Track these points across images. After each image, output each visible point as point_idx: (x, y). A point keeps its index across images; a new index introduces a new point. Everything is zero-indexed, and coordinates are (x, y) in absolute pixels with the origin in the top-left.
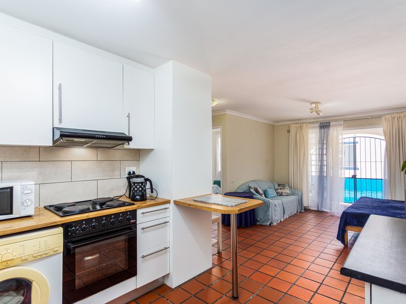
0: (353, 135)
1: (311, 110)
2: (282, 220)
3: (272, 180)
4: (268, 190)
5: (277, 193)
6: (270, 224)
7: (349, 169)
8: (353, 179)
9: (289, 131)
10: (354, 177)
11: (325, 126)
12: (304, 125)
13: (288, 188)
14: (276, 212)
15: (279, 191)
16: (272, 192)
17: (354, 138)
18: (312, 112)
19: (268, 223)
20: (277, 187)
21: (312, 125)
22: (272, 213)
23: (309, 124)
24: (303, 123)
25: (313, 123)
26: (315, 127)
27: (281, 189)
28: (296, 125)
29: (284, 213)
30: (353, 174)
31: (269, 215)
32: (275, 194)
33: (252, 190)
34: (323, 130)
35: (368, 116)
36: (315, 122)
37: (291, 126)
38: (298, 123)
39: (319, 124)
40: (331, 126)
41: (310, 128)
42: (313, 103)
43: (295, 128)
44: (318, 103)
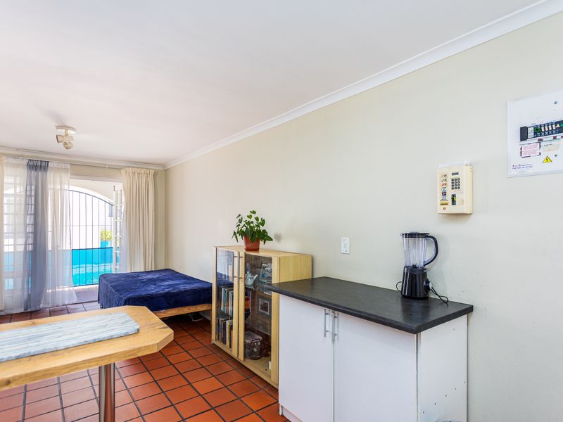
1: (60, 139)
26: (18, 166)
34: (33, 172)
35: (105, 165)
36: (19, 156)
39: (27, 160)
40: (49, 169)
41: (8, 164)
42: (64, 127)
44: (72, 129)
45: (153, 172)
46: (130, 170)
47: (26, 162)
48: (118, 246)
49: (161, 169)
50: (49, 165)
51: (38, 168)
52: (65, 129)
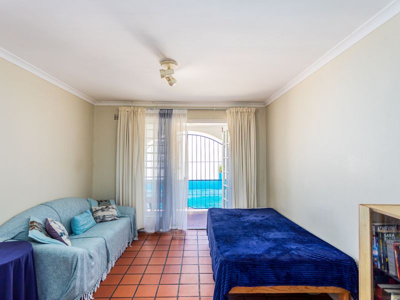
1: (163, 73)
2: (105, 277)
3: (88, 195)
4: (78, 218)
5: (95, 219)
9: (116, 117)
11: (166, 114)
12: (139, 110)
13: (114, 206)
14: (93, 271)
15: (100, 214)
16: (84, 221)
18: (162, 77)
20: (95, 207)
21: (149, 111)
22: (82, 280)
23: (145, 109)
24: (138, 107)
25: (152, 108)
26: (153, 115)
27: (102, 210)
28: (129, 109)
29: (108, 261)
31: (74, 287)
32: (93, 221)
33: (35, 234)
34: (163, 120)
35: (213, 107)
36: (154, 107)
37: (120, 109)
38: (130, 107)
39: (159, 110)
40: (173, 116)
41: (147, 114)
42: (166, 61)
43: (126, 113)
44: (174, 62)
45: (254, 110)
46: (234, 110)
47: (157, 111)
48: (226, 179)
49: (262, 106)
50: (173, 113)
51: (166, 115)
52: (167, 63)
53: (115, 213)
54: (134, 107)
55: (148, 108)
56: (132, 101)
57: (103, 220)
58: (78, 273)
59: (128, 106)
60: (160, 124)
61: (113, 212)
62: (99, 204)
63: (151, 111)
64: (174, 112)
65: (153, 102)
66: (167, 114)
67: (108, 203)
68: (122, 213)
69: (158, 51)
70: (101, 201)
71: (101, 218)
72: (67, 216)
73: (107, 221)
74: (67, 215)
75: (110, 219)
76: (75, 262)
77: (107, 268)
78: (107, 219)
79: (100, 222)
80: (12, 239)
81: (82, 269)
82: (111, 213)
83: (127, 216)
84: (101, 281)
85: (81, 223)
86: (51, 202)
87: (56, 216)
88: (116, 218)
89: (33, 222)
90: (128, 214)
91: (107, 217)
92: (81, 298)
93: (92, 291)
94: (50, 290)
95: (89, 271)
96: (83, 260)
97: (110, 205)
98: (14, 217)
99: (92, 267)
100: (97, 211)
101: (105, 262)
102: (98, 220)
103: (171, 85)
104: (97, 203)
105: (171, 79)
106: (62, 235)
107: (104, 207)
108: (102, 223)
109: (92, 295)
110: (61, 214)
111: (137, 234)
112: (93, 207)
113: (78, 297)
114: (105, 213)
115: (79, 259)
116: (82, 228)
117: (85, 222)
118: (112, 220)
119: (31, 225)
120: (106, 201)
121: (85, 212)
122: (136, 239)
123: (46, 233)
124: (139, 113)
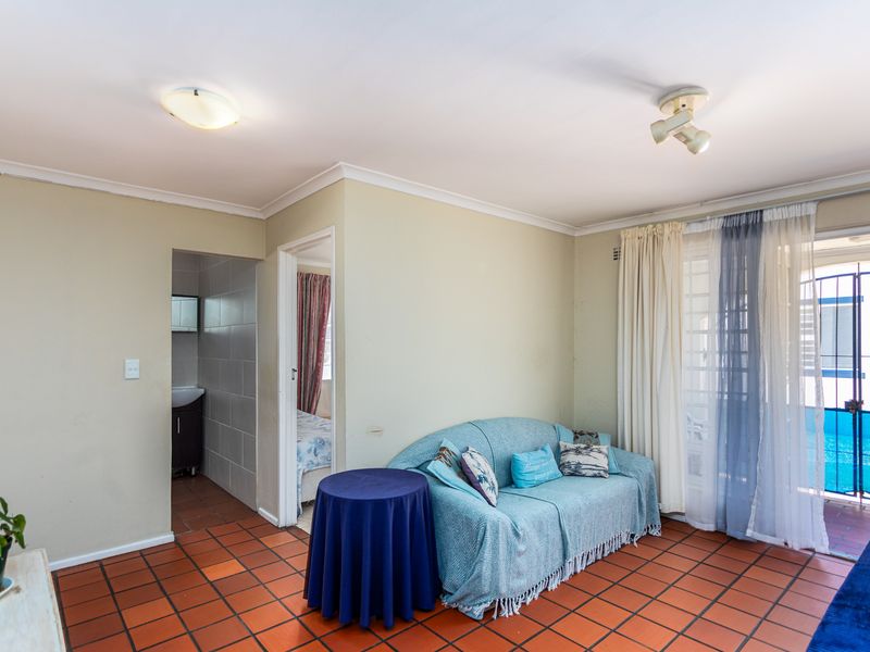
0: (852, 268)
2: (553, 586)
3: (559, 418)
4: (522, 457)
5: (561, 466)
6: (488, 612)
7: (837, 374)
8: (849, 416)
9: (616, 256)
10: (854, 406)
11: (741, 227)
12: (668, 230)
13: (604, 448)
14: (522, 561)
15: (572, 458)
16: (537, 465)
17: (857, 277)
18: (659, 139)
19: (478, 612)
20: (567, 442)
21: (695, 228)
23: (683, 225)
24: (662, 223)
25: (701, 219)
27: (578, 451)
28: (643, 232)
29: (565, 556)
30: (850, 397)
31: (479, 576)
32: (554, 469)
33: (439, 468)
34: (735, 244)
36: (708, 214)
37: (623, 236)
38: (646, 225)
39: (721, 220)
40: (766, 228)
41: (687, 237)
42: (668, 95)
43: (637, 242)
44: (690, 90)
47: (717, 224)
50: (765, 220)
51: (742, 230)
52: (673, 99)
53: (603, 462)
54: (655, 224)
55: (688, 221)
56: (650, 211)
57: (576, 473)
58: (487, 554)
59: (640, 226)
60: (726, 256)
61: (598, 458)
62: (576, 438)
63: (700, 225)
64: (767, 216)
65: (703, 202)
66: (747, 226)
67: (594, 440)
68: (620, 466)
69: (635, 81)
70: (582, 434)
71: (573, 467)
72: (503, 449)
73: (584, 476)
74: (506, 449)
75: (591, 473)
76: (481, 533)
77: (563, 568)
78: (584, 472)
79: (572, 475)
80: (417, 468)
81: (495, 549)
82: (591, 461)
83: (631, 474)
84: (546, 589)
85: (526, 468)
86: (483, 422)
87: (485, 446)
88: (602, 472)
89: (444, 448)
90: (635, 472)
91: (584, 467)
92: (495, 601)
93: (521, 601)
94: (450, 565)
95: (510, 560)
96: (497, 532)
97: (597, 443)
98: (426, 437)
99: (520, 554)
100: (567, 451)
101: (558, 555)
102: (567, 471)
103: (694, 150)
104: (572, 436)
105: (691, 136)
106: (480, 481)
107: (583, 446)
108: (572, 477)
109: (519, 606)
110: (494, 445)
111: (658, 522)
112: (561, 443)
113: (489, 598)
114: (581, 459)
115: (488, 528)
116: (528, 477)
117: (536, 468)
118: (595, 476)
119: (441, 452)
120: (590, 434)
121: (543, 449)
122: (655, 532)
123: (459, 469)
124: (666, 238)
